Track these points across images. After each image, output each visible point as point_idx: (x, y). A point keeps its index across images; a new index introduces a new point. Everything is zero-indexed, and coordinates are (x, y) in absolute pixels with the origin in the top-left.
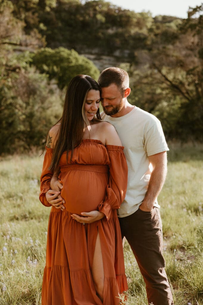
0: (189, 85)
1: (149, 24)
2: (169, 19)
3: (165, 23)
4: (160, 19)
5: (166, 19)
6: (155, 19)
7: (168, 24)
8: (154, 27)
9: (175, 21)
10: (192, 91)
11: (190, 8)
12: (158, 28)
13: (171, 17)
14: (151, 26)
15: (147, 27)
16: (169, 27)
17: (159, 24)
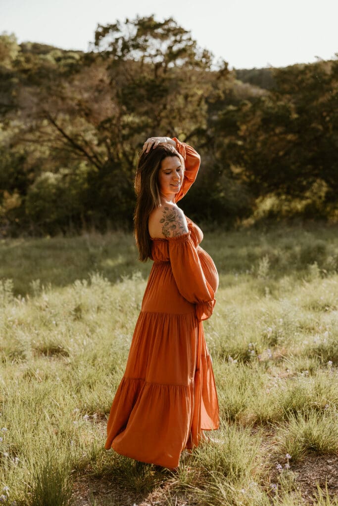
0: (99, 145)
1: (14, 54)
2: (43, 49)
3: (39, 53)
4: (29, 47)
5: (39, 49)
6: (23, 47)
7: (42, 56)
8: (22, 59)
9: (52, 53)
10: (102, 154)
11: (99, 26)
12: (28, 60)
13: (46, 46)
14: (17, 57)
15: (10, 57)
16: (44, 60)
17: (29, 55)
